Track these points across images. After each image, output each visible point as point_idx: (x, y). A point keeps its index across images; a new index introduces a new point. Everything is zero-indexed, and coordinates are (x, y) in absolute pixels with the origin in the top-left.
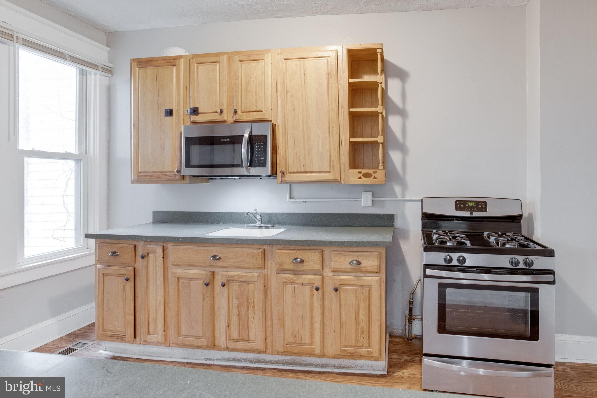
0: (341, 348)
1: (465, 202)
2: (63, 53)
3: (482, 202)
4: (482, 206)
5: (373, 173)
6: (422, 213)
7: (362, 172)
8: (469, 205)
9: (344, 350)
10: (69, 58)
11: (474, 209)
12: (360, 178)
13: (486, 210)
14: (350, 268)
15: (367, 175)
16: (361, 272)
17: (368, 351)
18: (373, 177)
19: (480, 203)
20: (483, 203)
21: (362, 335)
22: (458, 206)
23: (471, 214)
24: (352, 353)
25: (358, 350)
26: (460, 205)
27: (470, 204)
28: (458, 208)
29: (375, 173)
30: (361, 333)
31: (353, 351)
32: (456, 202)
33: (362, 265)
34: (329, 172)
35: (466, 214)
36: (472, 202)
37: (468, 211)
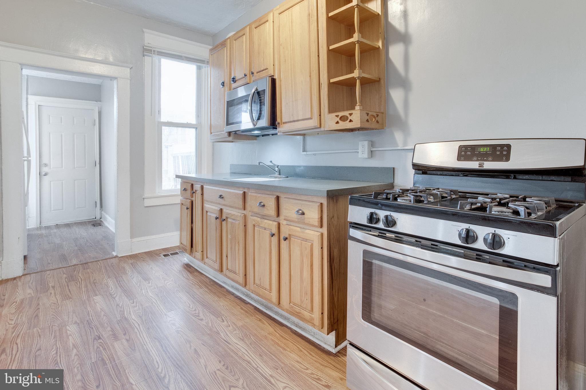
0: (290, 304)
1: (473, 148)
2: (181, 56)
3: (502, 146)
4: (501, 152)
5: (349, 115)
6: (412, 164)
7: (339, 115)
8: (480, 152)
9: (292, 307)
10: (185, 59)
11: (487, 158)
12: (337, 123)
13: (508, 159)
14: (296, 217)
15: (343, 119)
16: (304, 223)
17: (310, 316)
18: (349, 120)
19: (499, 148)
20: (505, 148)
21: (305, 297)
22: (463, 153)
23: (481, 165)
24: (298, 313)
25: (303, 311)
26: (466, 152)
27: (482, 150)
28: (463, 156)
29: (351, 114)
30: (305, 293)
31: (299, 311)
32: (461, 147)
33: (305, 216)
34: (311, 118)
35: (474, 165)
36: (485, 147)
37: (477, 160)
